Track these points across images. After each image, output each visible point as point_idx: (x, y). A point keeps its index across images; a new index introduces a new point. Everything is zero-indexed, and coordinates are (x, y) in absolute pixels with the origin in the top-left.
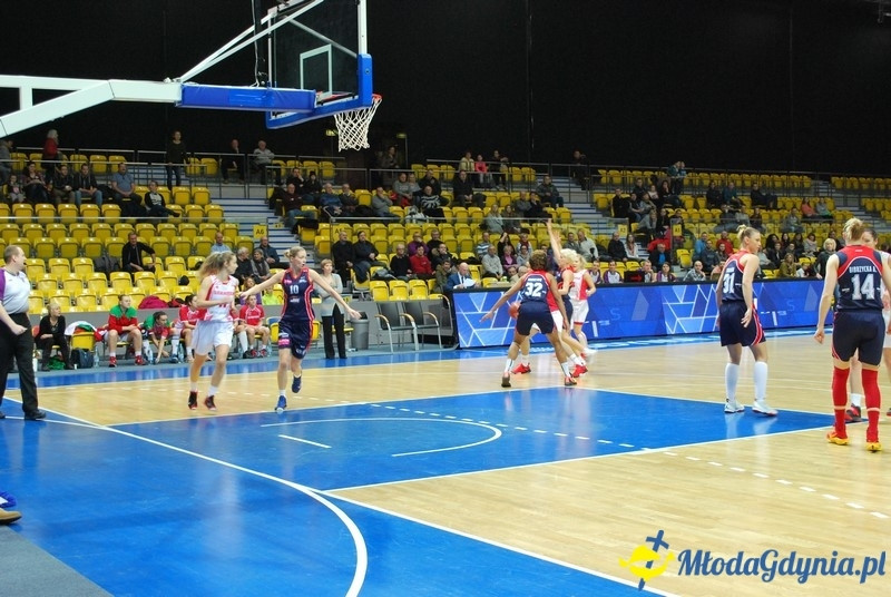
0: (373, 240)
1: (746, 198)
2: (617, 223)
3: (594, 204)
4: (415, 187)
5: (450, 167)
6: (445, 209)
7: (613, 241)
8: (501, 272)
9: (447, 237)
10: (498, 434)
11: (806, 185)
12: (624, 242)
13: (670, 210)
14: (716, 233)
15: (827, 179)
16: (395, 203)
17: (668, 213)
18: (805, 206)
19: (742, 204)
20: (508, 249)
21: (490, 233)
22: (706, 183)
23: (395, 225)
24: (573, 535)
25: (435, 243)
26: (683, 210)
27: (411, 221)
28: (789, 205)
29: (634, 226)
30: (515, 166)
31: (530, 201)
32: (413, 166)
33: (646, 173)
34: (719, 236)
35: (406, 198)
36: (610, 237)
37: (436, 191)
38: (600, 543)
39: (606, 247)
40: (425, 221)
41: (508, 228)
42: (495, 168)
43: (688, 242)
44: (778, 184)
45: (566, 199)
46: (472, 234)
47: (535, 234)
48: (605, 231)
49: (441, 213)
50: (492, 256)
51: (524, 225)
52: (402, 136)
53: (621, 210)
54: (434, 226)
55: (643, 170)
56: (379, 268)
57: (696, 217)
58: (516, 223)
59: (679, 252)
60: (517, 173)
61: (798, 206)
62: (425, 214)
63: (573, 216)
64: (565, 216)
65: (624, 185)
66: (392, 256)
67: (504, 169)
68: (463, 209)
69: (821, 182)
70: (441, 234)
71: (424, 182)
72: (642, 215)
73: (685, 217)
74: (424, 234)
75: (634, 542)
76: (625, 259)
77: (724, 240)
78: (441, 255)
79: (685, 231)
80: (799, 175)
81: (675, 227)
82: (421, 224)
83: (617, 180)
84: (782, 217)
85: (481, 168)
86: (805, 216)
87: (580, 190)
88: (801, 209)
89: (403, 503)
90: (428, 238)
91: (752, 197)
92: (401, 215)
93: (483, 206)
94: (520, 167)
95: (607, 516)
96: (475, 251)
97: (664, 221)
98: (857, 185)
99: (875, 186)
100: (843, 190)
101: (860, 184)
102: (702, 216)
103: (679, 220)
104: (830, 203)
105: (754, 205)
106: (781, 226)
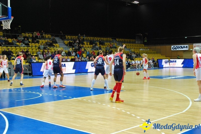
0: (12, 50)
1: (98, 43)
2: (70, 48)
3: (64, 43)
4: (23, 39)
5: (31, 34)
6: (30, 44)
7: (68, 52)
8: (43, 58)
9: (30, 50)
10: (41, 95)
11: (111, 40)
12: (71, 52)
13: (81, 45)
14: (91, 50)
15: (115, 39)
16: (18, 42)
17: (81, 46)
18: (111, 45)
19: (97, 44)
20: (44, 53)
21: (40, 49)
22: (89, 39)
23: (18, 47)
24: (57, 118)
25: (27, 52)
26: (84, 45)
27: (22, 46)
28: (107, 45)
29: (73, 48)
30: (46, 34)
31: (50, 42)
32: (22, 34)
33: (76, 37)
34: (92, 51)
35: (20, 41)
36: (68, 51)
37: (28, 39)
38: (63, 119)
39: (67, 53)
40: (25, 46)
41: (45, 48)
42: (42, 34)
43: (85, 52)
44: (105, 40)
45: (58, 42)
46: (36, 50)
47: (51, 50)
48: (67, 49)
49: (29, 45)
50: (41, 55)
51: (48, 48)
52: (20, 26)
53: (70, 45)
54: (27, 47)
55: (76, 36)
56: (14, 57)
57: (87, 47)
58: (47, 47)
59: (83, 54)
60: (47, 36)
61: (109, 45)
62: (25, 45)
63: (60, 46)
64: (58, 46)
65: (71, 39)
66: (17, 54)
67: (44, 35)
68: (34, 44)
69: (114, 40)
70: (29, 49)
71: (25, 37)
72: (75, 46)
73: (85, 47)
74: (25, 49)
75: (71, 119)
76: (71, 56)
77: (93, 52)
78: (29, 54)
79: (85, 50)
80: (109, 38)
81: (82, 49)
82: (24, 47)
83: (70, 38)
84: (106, 47)
85: (38, 35)
86: (110, 47)
87: (61, 40)
88: (110, 45)
89: (18, 112)
90: (26, 50)
91: (99, 42)
92: (19, 45)
93: (39, 43)
94: (48, 34)
95: (65, 113)
96: (37, 53)
97: (80, 48)
98: (121, 41)
99: (125, 41)
100: (119, 42)
101: (122, 40)
102: (88, 47)
103: (83, 47)
104: (116, 44)
105: (100, 44)
106: (105, 49)
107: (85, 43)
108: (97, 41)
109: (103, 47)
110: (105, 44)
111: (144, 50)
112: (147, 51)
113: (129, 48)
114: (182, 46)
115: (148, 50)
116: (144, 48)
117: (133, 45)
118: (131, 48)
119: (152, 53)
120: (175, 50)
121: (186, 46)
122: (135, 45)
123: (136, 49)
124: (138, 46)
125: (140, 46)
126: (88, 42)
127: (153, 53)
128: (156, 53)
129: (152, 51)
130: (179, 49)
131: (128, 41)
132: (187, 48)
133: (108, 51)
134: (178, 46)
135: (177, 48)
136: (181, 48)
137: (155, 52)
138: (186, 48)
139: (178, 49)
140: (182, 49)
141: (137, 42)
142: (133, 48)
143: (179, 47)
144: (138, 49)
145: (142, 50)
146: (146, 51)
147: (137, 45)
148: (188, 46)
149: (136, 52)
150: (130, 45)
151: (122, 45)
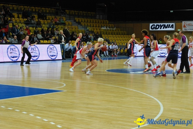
1: (36, 15)
15: (64, 10)
17: (8, 19)
19: (35, 17)
26: (14, 18)
28: (51, 19)
33: (1, 4)
44: (47, 11)
57: (18, 21)
77: (27, 29)
84: (48, 22)
86: (56, 23)
91: (38, 15)
97: (6, 22)
98: (73, 14)
99: (80, 14)
100: (69, 15)
101: (75, 13)
102: (20, 21)
103: (12, 21)
104: (64, 19)
105: (38, 18)
106: (48, 26)
107: (15, 15)
108: (35, 12)
109: (44, 22)
110: (47, 18)
111: (108, 28)
112: (113, 30)
113: (85, 25)
114: (166, 24)
115: (115, 29)
116: (108, 26)
117: (92, 21)
118: (88, 26)
119: (121, 33)
120: (154, 30)
121: (171, 24)
122: (94, 21)
123: (96, 27)
124: (100, 22)
125: (102, 22)
126: (20, 14)
127: (122, 35)
128: (127, 35)
129: (121, 31)
130: (161, 28)
131: (85, 14)
132: (173, 28)
133: (50, 29)
134: (159, 24)
135: (157, 27)
136: (163, 28)
137: (125, 32)
138: (171, 27)
139: (159, 29)
140: (165, 29)
141: (98, 16)
142: (90, 25)
143: (161, 26)
144: (99, 27)
145: (105, 28)
146: (110, 30)
147: (97, 22)
148: (174, 24)
149: (95, 31)
150: (86, 21)
151: (75, 21)
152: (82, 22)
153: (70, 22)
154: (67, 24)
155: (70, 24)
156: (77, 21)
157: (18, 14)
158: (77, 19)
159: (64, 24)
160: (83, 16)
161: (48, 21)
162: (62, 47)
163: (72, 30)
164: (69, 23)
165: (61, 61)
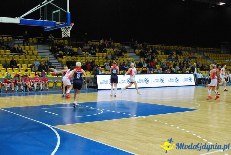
2: (141, 58)
4: (89, 47)
5: (98, 42)
9: (97, 60)
10: (102, 112)
11: (190, 49)
12: (143, 63)
13: (155, 55)
15: (196, 48)
17: (154, 56)
18: (190, 55)
19: (173, 54)
21: (108, 60)
22: (164, 48)
27: (87, 56)
28: (185, 54)
30: (115, 42)
31: (119, 52)
32: (89, 42)
34: (167, 62)
35: (86, 50)
36: (139, 62)
37: (94, 48)
39: (138, 64)
40: (91, 56)
41: (113, 58)
42: (110, 43)
43: (159, 63)
44: (183, 49)
46: (103, 60)
47: (120, 60)
48: (138, 60)
49: (95, 54)
50: (108, 66)
51: (117, 58)
52: (86, 34)
54: (93, 57)
55: (148, 44)
58: (115, 57)
59: (157, 66)
60: (116, 45)
63: (130, 56)
64: (128, 56)
66: (82, 65)
67: (112, 43)
68: (101, 53)
69: (194, 49)
71: (91, 46)
73: (159, 57)
76: (143, 67)
78: (95, 65)
79: (159, 61)
80: (188, 47)
81: (156, 59)
85: (106, 43)
86: (189, 57)
88: (188, 55)
90: (91, 61)
91: (176, 52)
93: (106, 53)
94: (117, 43)
96: (104, 64)
97: (153, 58)
98: (203, 50)
99: (208, 50)
100: (200, 51)
101: (204, 49)
102: (163, 57)
104: (196, 54)
106: (183, 60)
107: (159, 52)
108: (174, 50)
109: (181, 57)
110: (183, 54)
113: (212, 59)
117: (217, 56)
118: (214, 59)
122: (220, 56)
123: (221, 60)
124: (224, 56)
125: (226, 56)
126: (163, 51)
131: (212, 50)
133: (185, 62)
141: (222, 51)
142: (216, 59)
144: (223, 60)
145: (228, 61)
147: (222, 56)
150: (213, 55)
151: (204, 55)
152: (210, 56)
153: (200, 56)
154: (198, 58)
155: (201, 58)
156: (206, 55)
157: (161, 52)
158: (206, 54)
159: (196, 58)
160: (210, 52)
161: (183, 56)
162: (195, 76)
163: (202, 62)
164: (199, 58)
165: (194, 86)
